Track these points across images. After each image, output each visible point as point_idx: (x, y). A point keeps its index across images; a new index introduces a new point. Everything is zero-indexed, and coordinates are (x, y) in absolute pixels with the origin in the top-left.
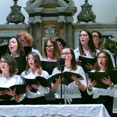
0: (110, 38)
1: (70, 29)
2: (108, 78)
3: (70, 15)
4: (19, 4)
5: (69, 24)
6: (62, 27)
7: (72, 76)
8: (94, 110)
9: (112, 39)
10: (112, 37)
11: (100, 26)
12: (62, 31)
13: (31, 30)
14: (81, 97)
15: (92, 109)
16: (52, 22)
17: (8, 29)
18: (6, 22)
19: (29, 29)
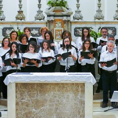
0: (91, 29)
1: (69, 24)
3: (69, 16)
4: (41, 9)
5: (69, 21)
6: (65, 23)
11: (85, 23)
12: (65, 25)
13: (48, 24)
16: (60, 20)
17: (36, 23)
18: (34, 19)
19: (47, 23)
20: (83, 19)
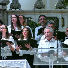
0: (30, 19)
1: (5, 13)
2: (29, 44)
3: (6, 5)
5: (4, 10)
7: (7, 42)
9: (31, 20)
10: (31, 18)
11: (24, 12)
12: (0, 15)
14: (12, 55)
20: (21, 8)
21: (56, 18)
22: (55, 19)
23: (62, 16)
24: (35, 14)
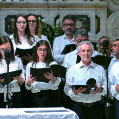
8: (66, 118)
14: (19, 90)
15: (63, 117)
21: (86, 16)
22: (84, 19)
23: (97, 14)
24: (49, 10)
